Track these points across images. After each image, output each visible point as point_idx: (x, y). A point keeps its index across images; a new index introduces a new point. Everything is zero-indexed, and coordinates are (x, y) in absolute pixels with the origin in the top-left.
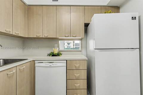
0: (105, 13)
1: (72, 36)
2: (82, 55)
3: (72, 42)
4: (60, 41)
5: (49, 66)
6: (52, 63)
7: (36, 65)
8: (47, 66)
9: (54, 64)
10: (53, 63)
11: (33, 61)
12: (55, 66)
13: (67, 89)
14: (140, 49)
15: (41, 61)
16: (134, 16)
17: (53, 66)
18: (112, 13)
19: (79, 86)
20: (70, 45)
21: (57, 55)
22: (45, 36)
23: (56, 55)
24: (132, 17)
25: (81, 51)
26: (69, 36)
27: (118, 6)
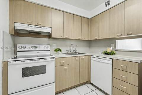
1: (126, 34)
4: (116, 41)
5: (98, 60)
7: (92, 58)
8: (97, 60)
9: (102, 60)
11: (90, 55)
13: (112, 86)
19: (126, 89)
22: (100, 38)
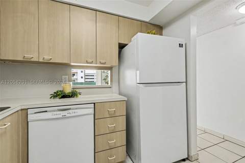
0: (148, 33)
1: (98, 62)
2: (112, 93)
3: (79, 71)
5: (60, 116)
6: (67, 112)
10: (70, 111)
11: (22, 110)
12: (74, 115)
13: (95, 153)
14: (186, 82)
15: (43, 110)
16: (181, 43)
17: (69, 115)
18: (157, 34)
19: (115, 142)
20: (75, 77)
21: (72, 95)
22: (44, 58)
23: (69, 96)
24: (180, 44)
25: (110, 87)
26: (94, 62)
27: (161, 26)
